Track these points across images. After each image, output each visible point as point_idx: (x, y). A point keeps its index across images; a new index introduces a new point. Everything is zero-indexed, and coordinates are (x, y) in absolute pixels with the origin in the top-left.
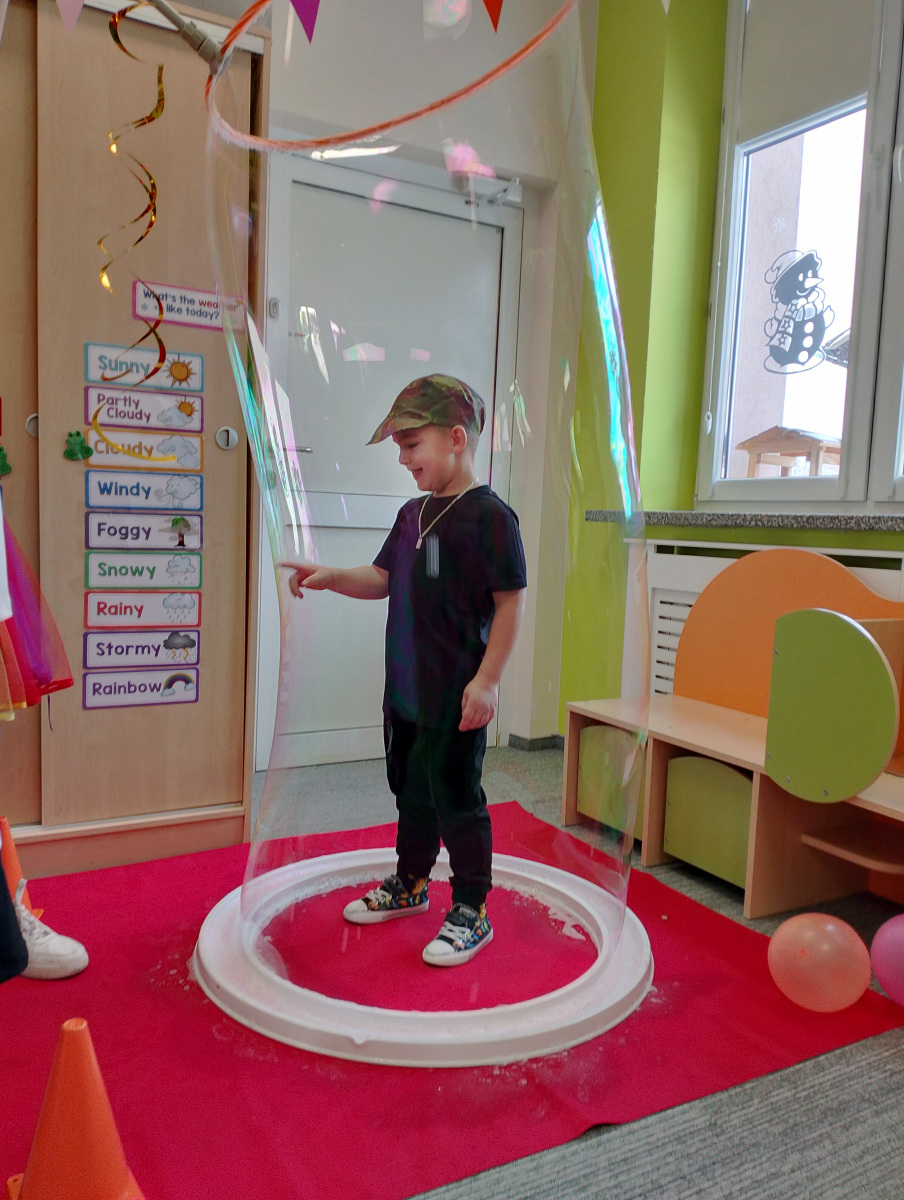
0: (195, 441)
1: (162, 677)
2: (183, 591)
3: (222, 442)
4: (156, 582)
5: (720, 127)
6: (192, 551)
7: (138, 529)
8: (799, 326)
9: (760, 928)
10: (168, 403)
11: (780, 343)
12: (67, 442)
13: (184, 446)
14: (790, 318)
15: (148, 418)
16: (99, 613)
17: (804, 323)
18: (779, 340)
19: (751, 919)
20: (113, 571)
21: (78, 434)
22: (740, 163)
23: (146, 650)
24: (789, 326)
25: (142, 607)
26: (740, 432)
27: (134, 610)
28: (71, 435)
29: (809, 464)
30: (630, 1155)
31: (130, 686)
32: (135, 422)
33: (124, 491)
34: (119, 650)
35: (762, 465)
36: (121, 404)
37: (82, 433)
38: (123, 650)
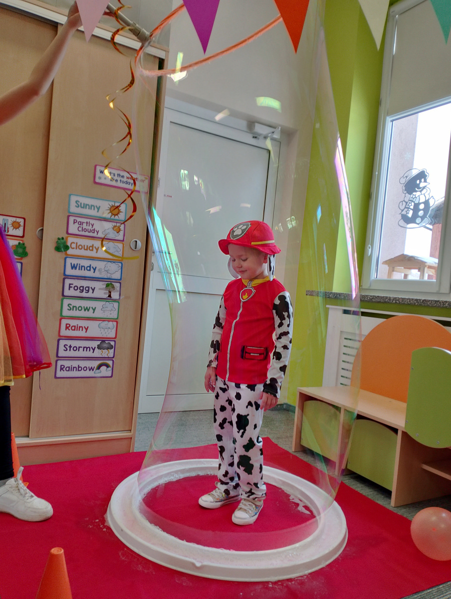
0: (120, 245)
1: (96, 364)
2: (109, 320)
3: (133, 247)
4: (97, 315)
5: (379, 108)
6: (115, 300)
7: (89, 287)
8: (417, 206)
10: (108, 226)
11: (407, 213)
12: (57, 242)
13: (114, 248)
14: (412, 201)
15: (98, 232)
16: (66, 330)
17: (419, 204)
18: (406, 211)
19: (395, 507)
20: (75, 308)
21: (63, 238)
22: (389, 125)
23: (88, 349)
24: (411, 205)
25: (88, 327)
26: (385, 256)
27: (84, 328)
28: (59, 239)
31: (79, 367)
32: (91, 234)
33: (83, 268)
34: (75, 349)
36: (85, 225)
37: (64, 238)
38: (77, 349)
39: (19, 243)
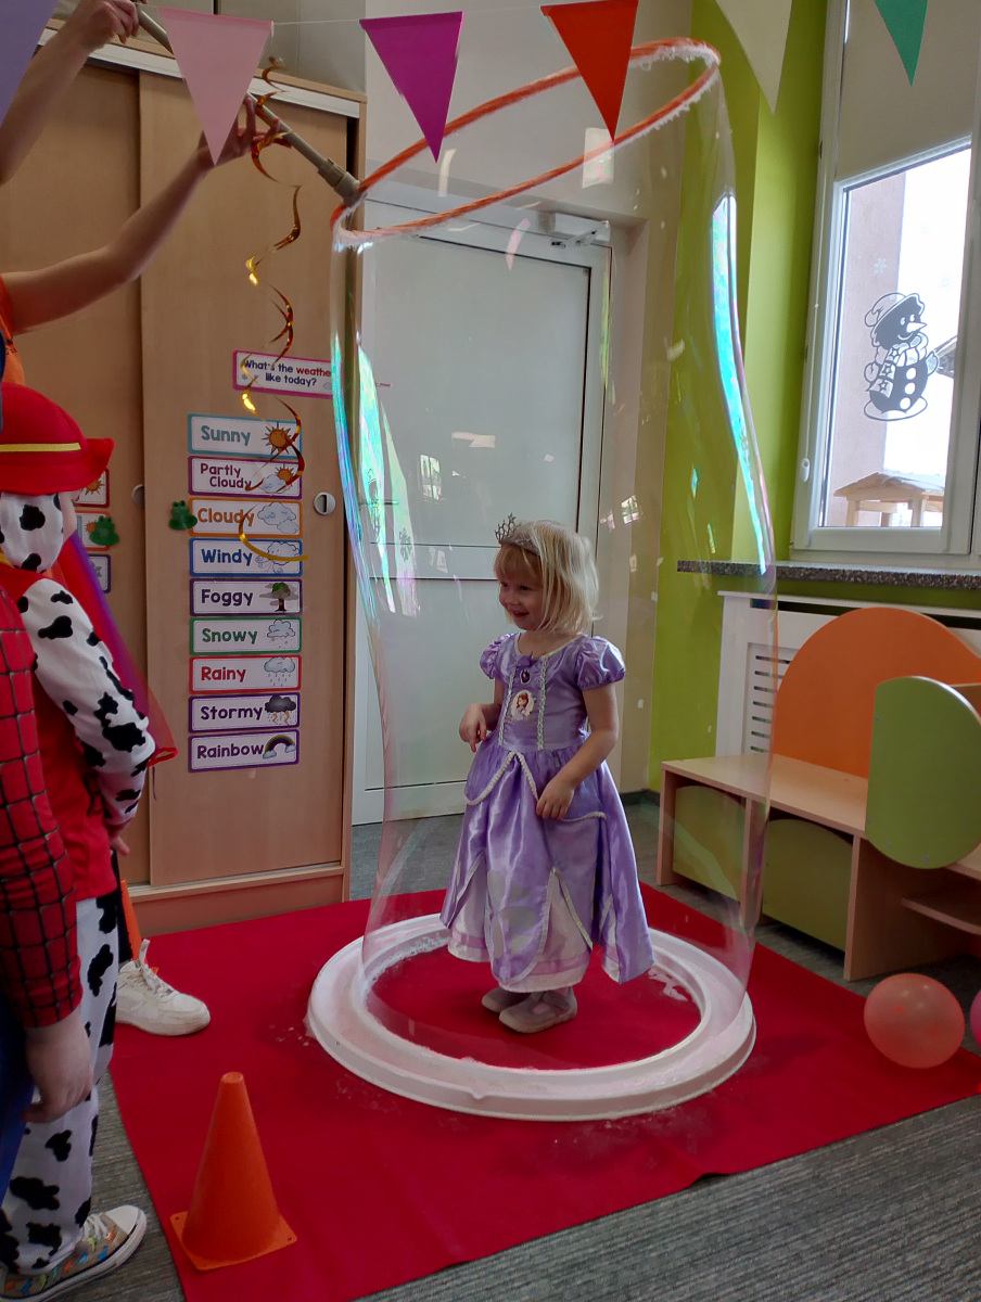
0: (294, 507)
1: (264, 740)
2: (283, 655)
3: (320, 510)
4: (257, 647)
5: (817, 162)
6: (292, 616)
7: (240, 594)
8: (901, 371)
9: (858, 990)
10: (272, 468)
11: (881, 389)
12: (172, 512)
13: (283, 513)
14: (892, 363)
15: (249, 486)
16: (203, 678)
18: (880, 385)
19: (851, 982)
20: (216, 637)
21: (183, 504)
22: (839, 199)
23: (248, 713)
24: (890, 372)
25: (244, 671)
26: (839, 479)
28: (176, 505)
29: (911, 511)
30: (738, 1203)
31: (233, 748)
32: (236, 490)
33: (226, 557)
34: (223, 714)
35: (860, 512)
36: (223, 472)
37: (186, 502)
38: (228, 714)
39: (101, 519)
